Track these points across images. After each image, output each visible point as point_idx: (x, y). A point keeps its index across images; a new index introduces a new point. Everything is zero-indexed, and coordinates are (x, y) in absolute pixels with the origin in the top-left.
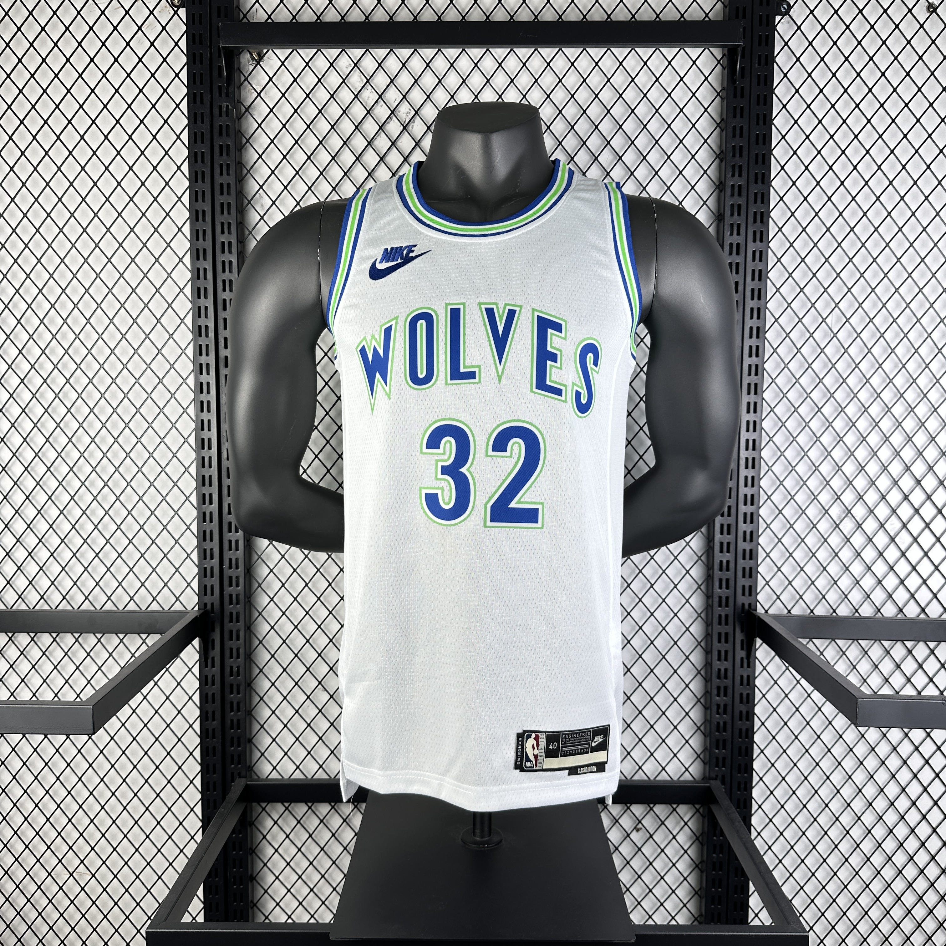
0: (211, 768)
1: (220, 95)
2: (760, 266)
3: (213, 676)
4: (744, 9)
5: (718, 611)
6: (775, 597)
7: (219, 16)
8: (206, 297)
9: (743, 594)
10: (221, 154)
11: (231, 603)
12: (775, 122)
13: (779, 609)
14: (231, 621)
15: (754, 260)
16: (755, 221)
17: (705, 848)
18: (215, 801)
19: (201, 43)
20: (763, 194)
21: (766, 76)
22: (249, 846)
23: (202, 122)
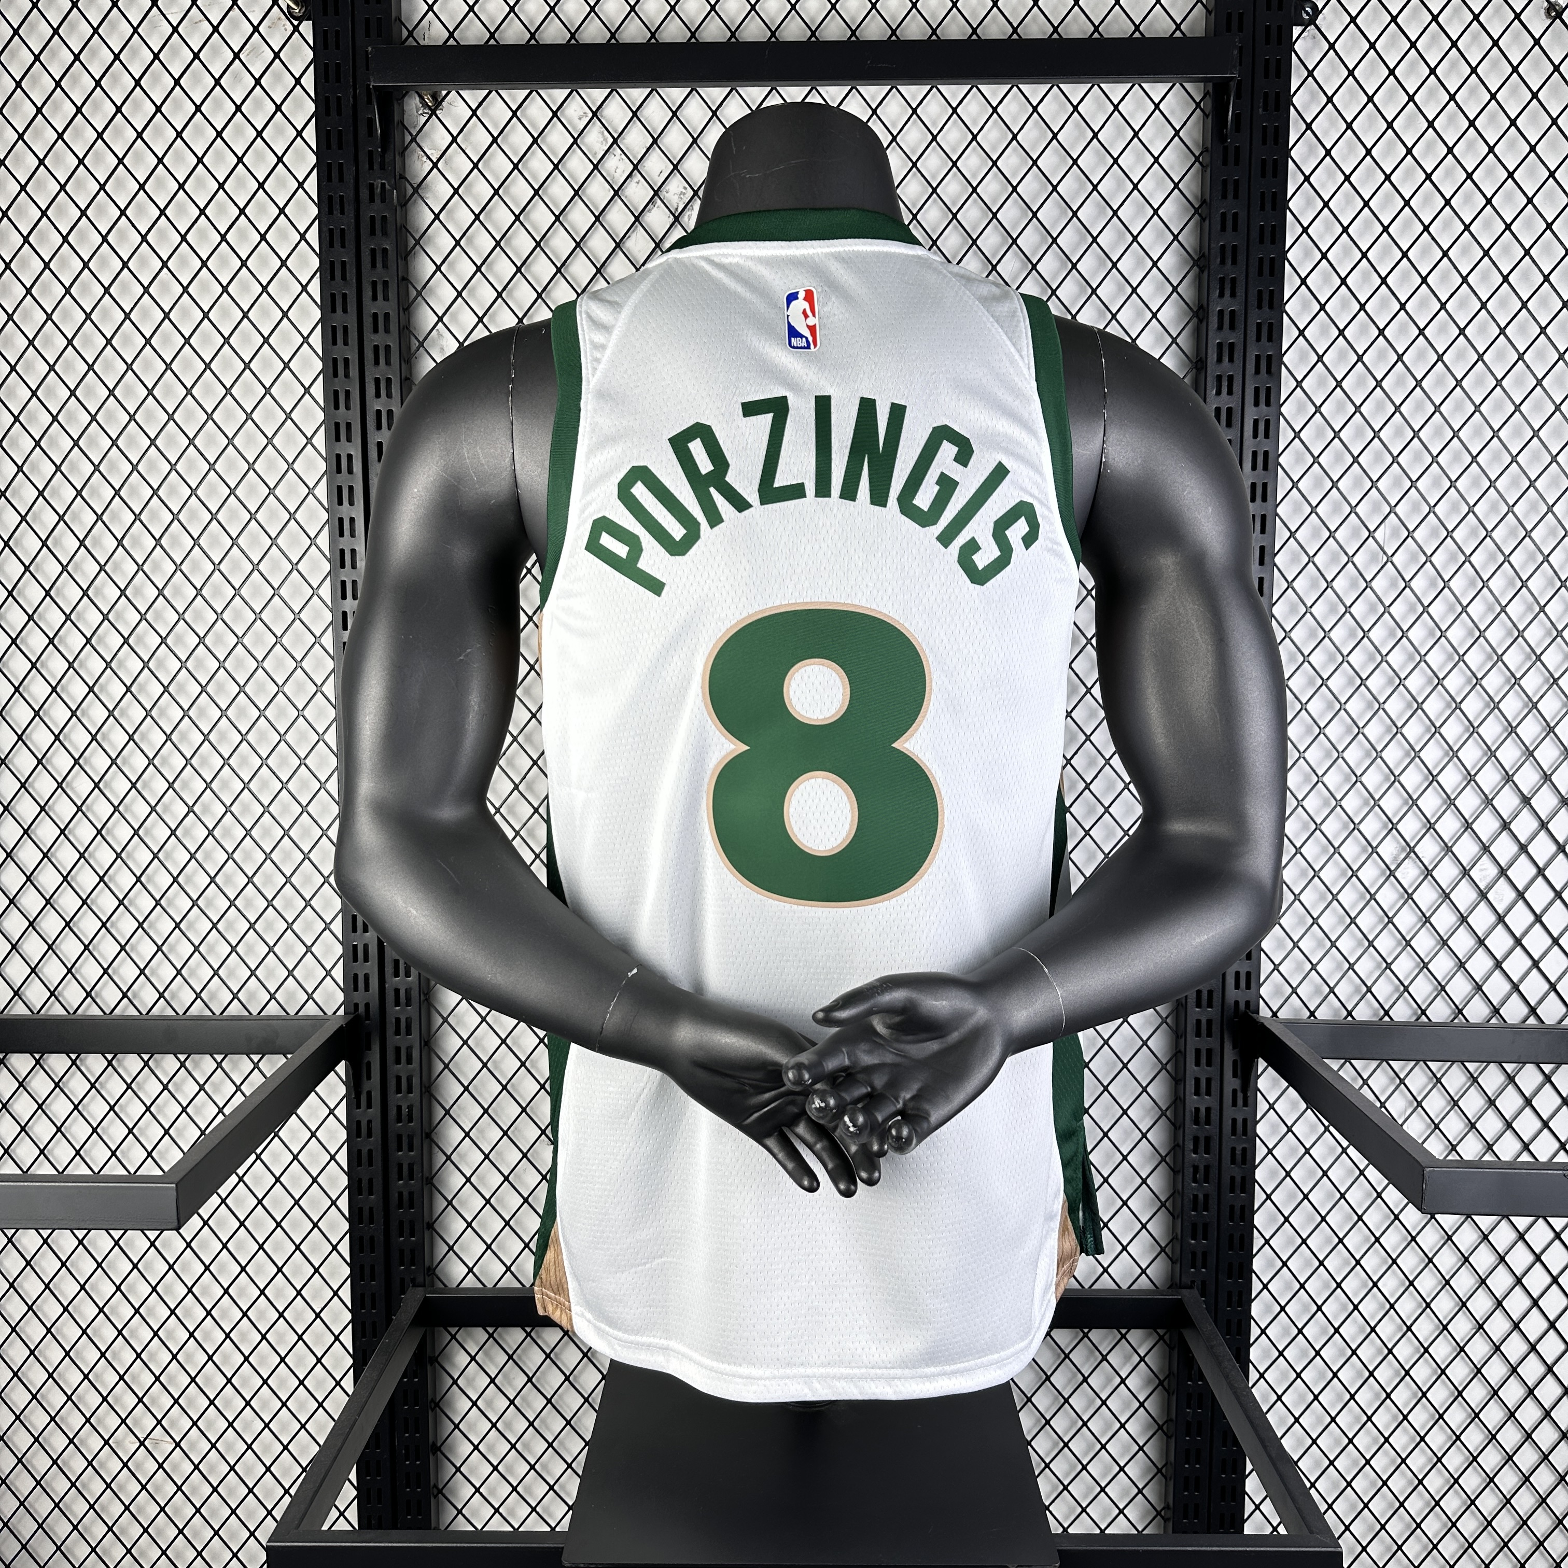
0: (367, 1271)
1: (371, 167)
2: (1266, 446)
3: (369, 1122)
4: (1241, 16)
5: (1195, 1013)
6: (1290, 990)
7: (368, 34)
8: (351, 503)
9: (1237, 986)
10: (374, 265)
11: (397, 1004)
12: (1291, 204)
13: (1297, 1011)
14: (398, 1033)
15: (1255, 436)
16: (1257, 371)
17: (1174, 1398)
18: (374, 1324)
19: (338, 80)
20: (1271, 325)
21: (1276, 128)
22: (430, 1398)
23: (342, 213)
